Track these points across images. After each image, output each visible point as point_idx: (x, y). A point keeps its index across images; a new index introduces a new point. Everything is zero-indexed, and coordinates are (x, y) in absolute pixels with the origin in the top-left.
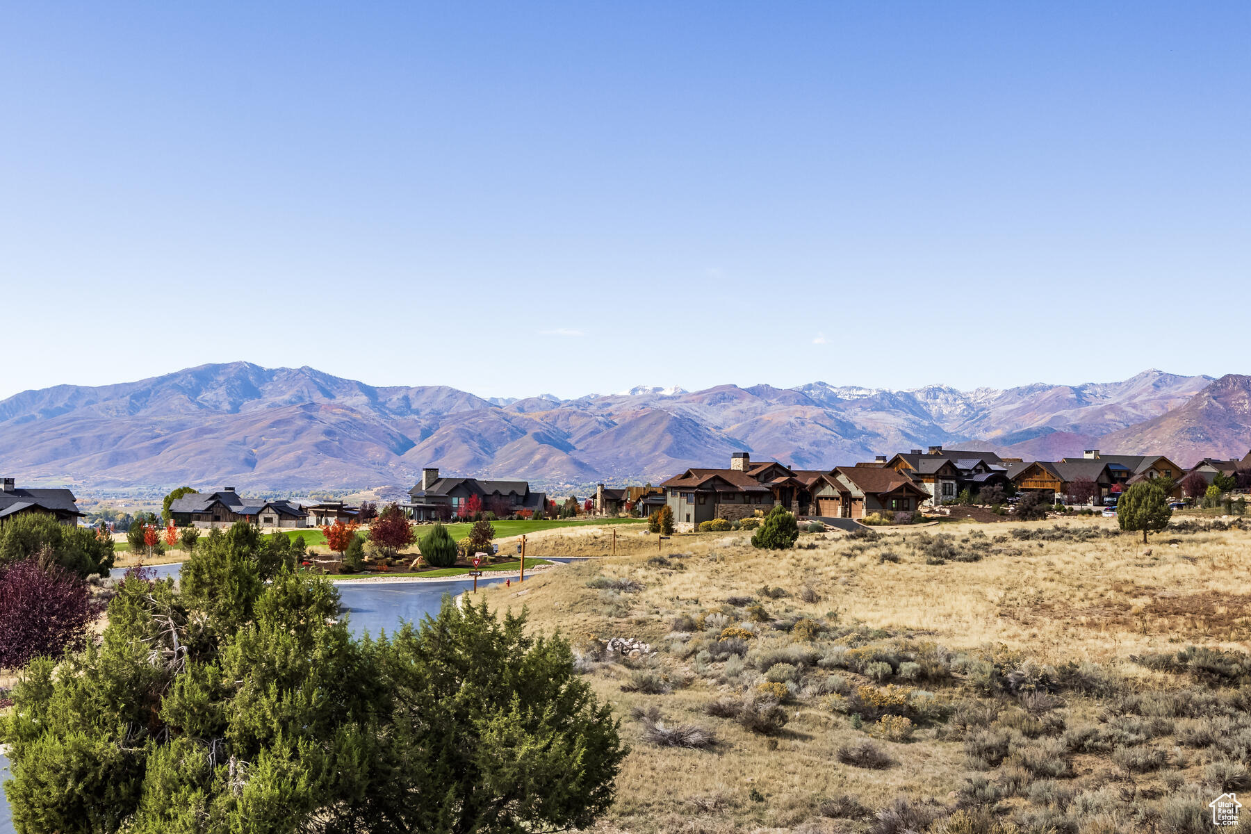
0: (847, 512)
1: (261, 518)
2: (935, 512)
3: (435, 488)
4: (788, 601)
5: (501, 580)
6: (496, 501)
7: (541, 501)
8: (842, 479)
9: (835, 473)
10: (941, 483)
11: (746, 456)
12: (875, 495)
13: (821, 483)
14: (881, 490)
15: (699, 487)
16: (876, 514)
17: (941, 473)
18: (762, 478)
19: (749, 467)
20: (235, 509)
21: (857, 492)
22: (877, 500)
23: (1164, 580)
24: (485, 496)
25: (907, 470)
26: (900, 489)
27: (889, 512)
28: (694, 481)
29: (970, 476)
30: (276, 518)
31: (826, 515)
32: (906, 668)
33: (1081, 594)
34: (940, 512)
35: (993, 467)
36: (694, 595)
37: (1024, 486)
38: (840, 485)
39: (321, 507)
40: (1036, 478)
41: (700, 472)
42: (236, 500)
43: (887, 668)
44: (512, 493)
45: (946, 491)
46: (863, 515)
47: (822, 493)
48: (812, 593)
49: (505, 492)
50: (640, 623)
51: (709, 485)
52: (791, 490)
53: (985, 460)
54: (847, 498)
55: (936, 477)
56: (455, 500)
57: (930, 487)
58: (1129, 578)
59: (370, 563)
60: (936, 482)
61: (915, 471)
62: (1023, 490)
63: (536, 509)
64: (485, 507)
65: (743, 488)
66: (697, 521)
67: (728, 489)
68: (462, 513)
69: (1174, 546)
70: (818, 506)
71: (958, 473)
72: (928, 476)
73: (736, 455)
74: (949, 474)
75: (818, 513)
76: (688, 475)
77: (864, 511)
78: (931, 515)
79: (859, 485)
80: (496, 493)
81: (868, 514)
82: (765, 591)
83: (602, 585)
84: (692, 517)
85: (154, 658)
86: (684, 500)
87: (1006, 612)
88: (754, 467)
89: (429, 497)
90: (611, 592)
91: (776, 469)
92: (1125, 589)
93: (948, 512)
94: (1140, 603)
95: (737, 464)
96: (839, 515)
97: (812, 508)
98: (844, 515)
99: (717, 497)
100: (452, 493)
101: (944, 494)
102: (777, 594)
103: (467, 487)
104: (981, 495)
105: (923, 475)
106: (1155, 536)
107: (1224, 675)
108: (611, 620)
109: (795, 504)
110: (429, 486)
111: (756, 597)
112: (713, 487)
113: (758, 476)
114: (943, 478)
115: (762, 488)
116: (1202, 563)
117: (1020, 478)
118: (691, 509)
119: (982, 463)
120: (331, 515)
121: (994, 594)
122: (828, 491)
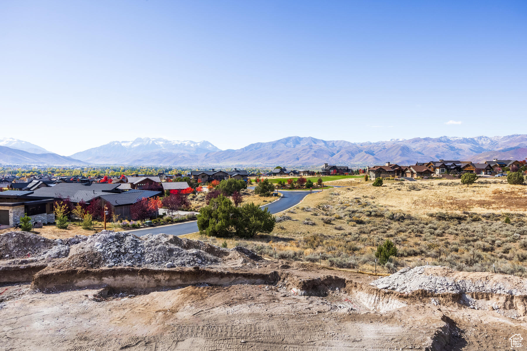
0: (412, 176)
1: (290, 174)
2: (438, 176)
3: (327, 168)
4: (367, 198)
5: (318, 192)
6: (341, 171)
7: (351, 171)
8: (411, 168)
9: (410, 167)
10: (441, 169)
11: (389, 163)
12: (419, 172)
13: (406, 169)
14: (421, 171)
15: (376, 170)
16: (419, 177)
17: (441, 166)
18: (392, 168)
19: (390, 165)
20: (285, 172)
21: (415, 172)
22: (420, 174)
23: (461, 196)
24: (338, 170)
25: (432, 166)
26: (426, 171)
27: (423, 176)
28: (375, 169)
29: (450, 167)
30: (293, 174)
31: (407, 177)
32: (373, 213)
33: (436, 199)
34: (440, 176)
35: (457, 165)
36: (349, 197)
37: (465, 169)
38: (411, 170)
39: (304, 171)
40: (469, 167)
41: (377, 167)
42: (285, 170)
43: (369, 213)
44: (344, 169)
45: (443, 171)
46: (416, 177)
47: (407, 172)
48: (372, 197)
49: (342, 169)
50: (333, 202)
51: (379, 170)
52: (400, 170)
53: (454, 163)
54: (412, 173)
55: (440, 167)
56: (331, 171)
57: (438, 170)
58: (452, 195)
59: (296, 187)
60: (440, 168)
61: (434, 166)
62: (465, 170)
63: (349, 173)
64: (338, 172)
65: (387, 170)
66: (376, 178)
67: (384, 170)
68: (332, 174)
69: (474, 188)
70: (406, 175)
71: (446, 167)
72: (437, 167)
73: (387, 163)
74: (443, 166)
75: (406, 176)
76: (374, 167)
77: (416, 176)
78: (437, 177)
79: (415, 170)
80: (340, 169)
81: (417, 177)
82: (363, 196)
83: (332, 194)
84: (375, 177)
85: (213, 208)
86: (373, 173)
87: (415, 203)
88: (391, 165)
89: (325, 170)
90: (332, 195)
91: (396, 166)
92: (448, 198)
93: (441, 176)
94: (448, 201)
95: (387, 165)
96: (410, 177)
97: (404, 175)
98: (412, 177)
99: (381, 172)
100: (330, 169)
101: (442, 171)
102: (366, 197)
103: (334, 168)
104: (451, 172)
105: (436, 167)
106: (470, 185)
107: (443, 218)
108: (328, 201)
109: (400, 174)
110: (325, 167)
111: (362, 197)
112: (380, 170)
113: (391, 168)
114: (441, 168)
115: (392, 170)
116: (475, 193)
117: (464, 167)
118: (374, 175)
119: (454, 164)
120: (306, 173)
121: (415, 198)
122: (408, 171)
